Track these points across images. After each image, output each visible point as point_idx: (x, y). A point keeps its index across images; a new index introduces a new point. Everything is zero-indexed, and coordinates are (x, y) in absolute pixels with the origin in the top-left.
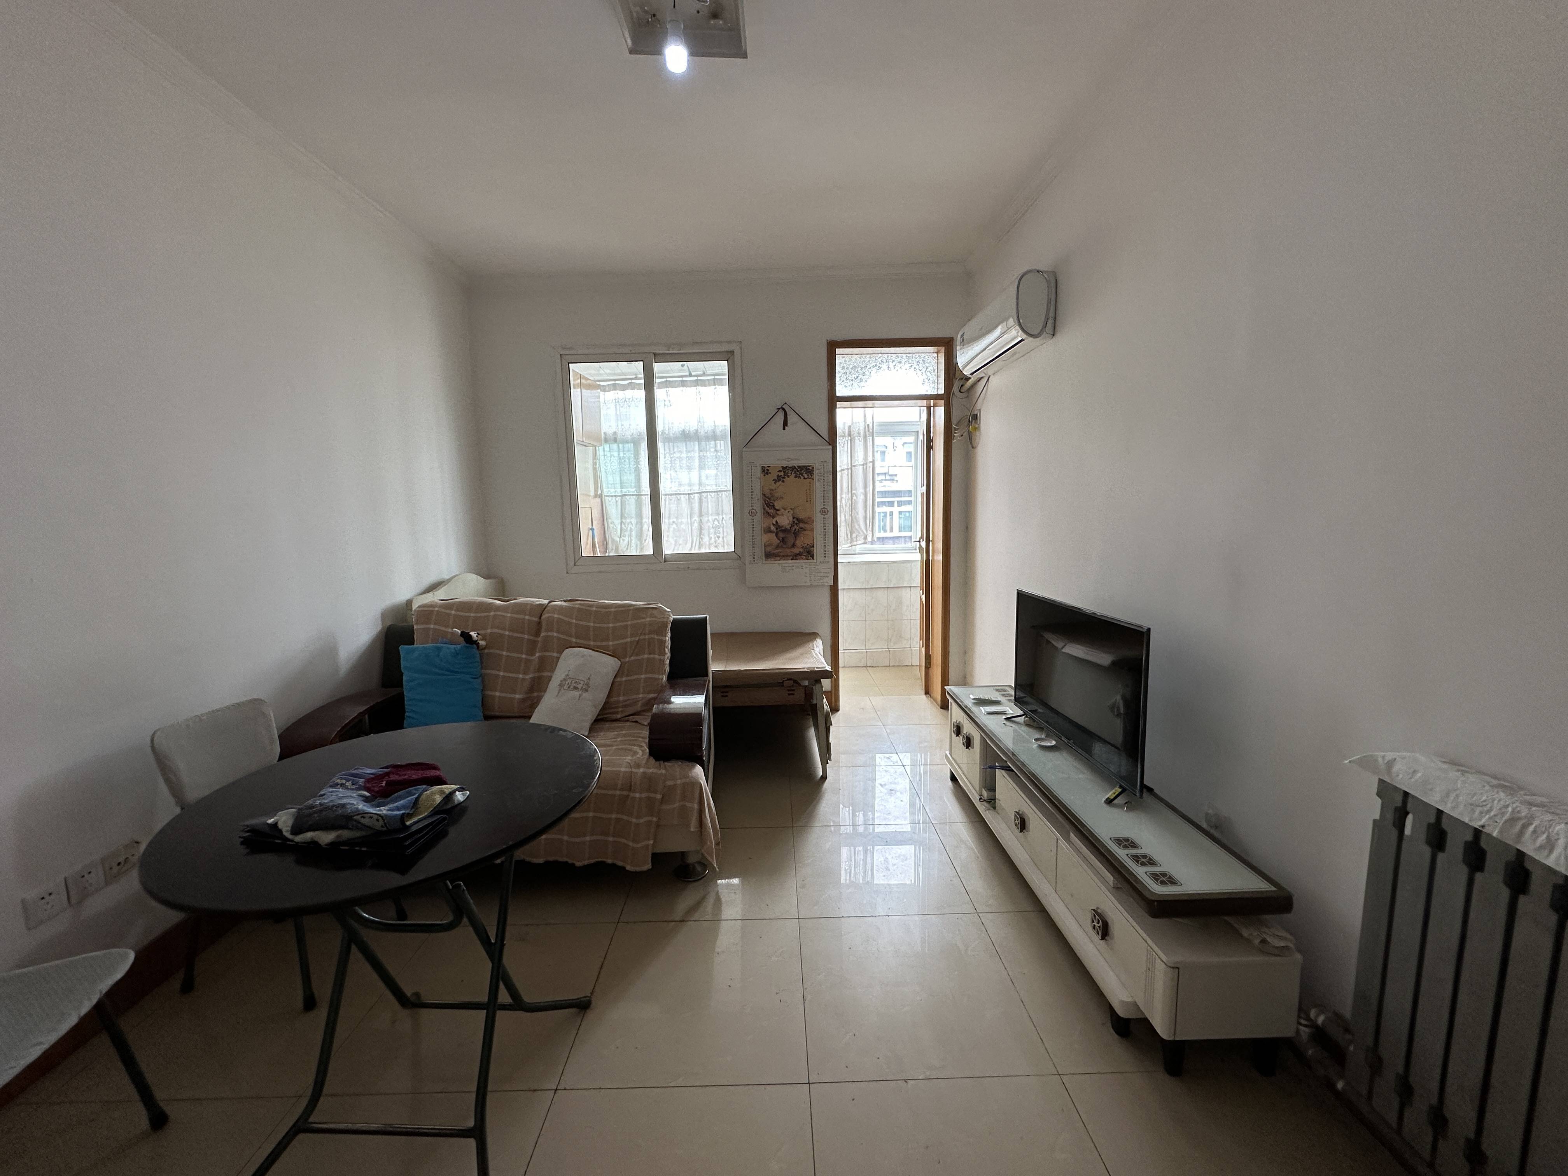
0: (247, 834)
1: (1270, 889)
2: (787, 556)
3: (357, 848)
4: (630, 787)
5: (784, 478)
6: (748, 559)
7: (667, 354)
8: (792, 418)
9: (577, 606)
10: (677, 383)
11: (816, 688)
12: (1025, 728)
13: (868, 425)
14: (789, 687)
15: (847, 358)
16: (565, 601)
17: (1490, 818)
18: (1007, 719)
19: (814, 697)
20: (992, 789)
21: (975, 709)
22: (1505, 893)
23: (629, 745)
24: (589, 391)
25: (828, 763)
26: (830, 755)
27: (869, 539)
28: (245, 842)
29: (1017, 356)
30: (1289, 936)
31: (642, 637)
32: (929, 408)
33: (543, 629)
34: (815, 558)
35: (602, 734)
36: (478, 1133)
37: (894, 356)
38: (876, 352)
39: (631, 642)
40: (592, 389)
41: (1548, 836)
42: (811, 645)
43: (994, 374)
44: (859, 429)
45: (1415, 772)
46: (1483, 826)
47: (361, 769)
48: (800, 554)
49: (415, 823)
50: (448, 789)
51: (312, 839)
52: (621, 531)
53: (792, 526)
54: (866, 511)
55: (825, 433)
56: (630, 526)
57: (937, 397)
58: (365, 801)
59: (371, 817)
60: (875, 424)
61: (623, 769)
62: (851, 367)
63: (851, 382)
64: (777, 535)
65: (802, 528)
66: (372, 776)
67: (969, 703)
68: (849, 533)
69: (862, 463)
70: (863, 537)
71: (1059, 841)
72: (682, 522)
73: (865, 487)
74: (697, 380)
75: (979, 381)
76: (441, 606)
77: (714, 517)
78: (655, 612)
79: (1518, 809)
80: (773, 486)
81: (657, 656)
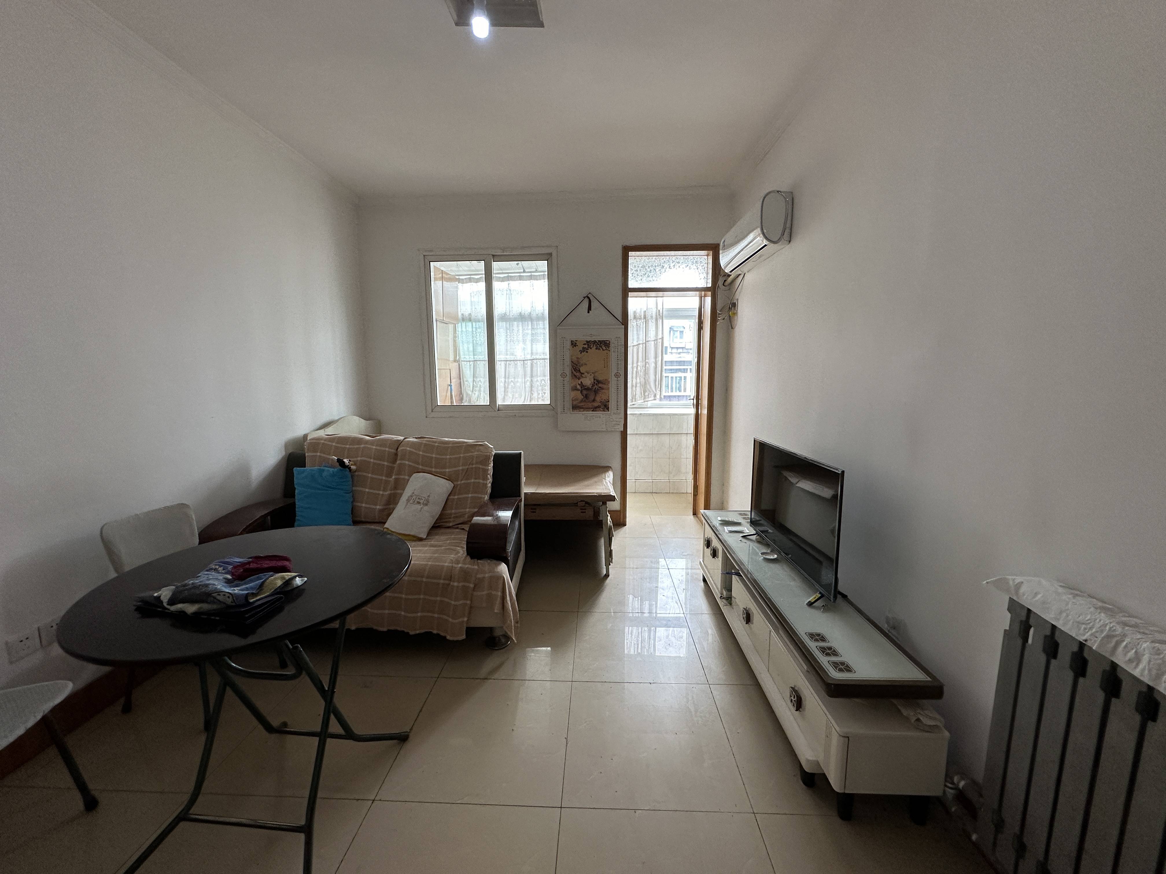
0: (140, 603)
1: (927, 680)
2: (589, 408)
3: (213, 618)
4: (450, 578)
5: (588, 349)
6: (560, 410)
7: (502, 255)
8: (595, 304)
9: (424, 442)
10: (516, 278)
11: (602, 508)
12: (756, 544)
13: (659, 311)
14: (582, 507)
15: (638, 259)
16: (416, 438)
17: (1092, 634)
18: (743, 537)
19: (601, 515)
20: (730, 590)
21: (719, 528)
22: (1100, 696)
23: (454, 546)
24: (448, 283)
25: (610, 565)
26: (612, 559)
27: (658, 397)
28: (138, 609)
29: (763, 258)
30: (938, 716)
31: (471, 466)
32: (701, 297)
33: (399, 458)
34: (610, 410)
35: (437, 537)
36: (307, 830)
37: (674, 258)
38: (660, 255)
39: (463, 470)
40: (451, 282)
41: (1136, 652)
42: (604, 475)
43: (748, 272)
44: (652, 314)
45: (1036, 594)
46: (1086, 641)
47: (232, 558)
48: (599, 407)
49: (257, 600)
50: (288, 575)
51: (181, 608)
52: (473, 387)
53: (593, 386)
54: (655, 376)
55: (619, 317)
56: (480, 383)
57: (706, 289)
58: (226, 582)
59: (224, 595)
60: (664, 310)
61: (446, 564)
62: (641, 266)
63: (641, 278)
64: (581, 392)
65: (600, 387)
66: (239, 564)
67: (716, 523)
68: (642, 392)
69: (654, 339)
70: (653, 395)
71: (771, 632)
72: (518, 381)
73: (656, 357)
74: (531, 275)
75: (737, 277)
76: (326, 440)
77: (541, 378)
78: (481, 447)
79: (1114, 628)
80: (580, 356)
81: (481, 481)
